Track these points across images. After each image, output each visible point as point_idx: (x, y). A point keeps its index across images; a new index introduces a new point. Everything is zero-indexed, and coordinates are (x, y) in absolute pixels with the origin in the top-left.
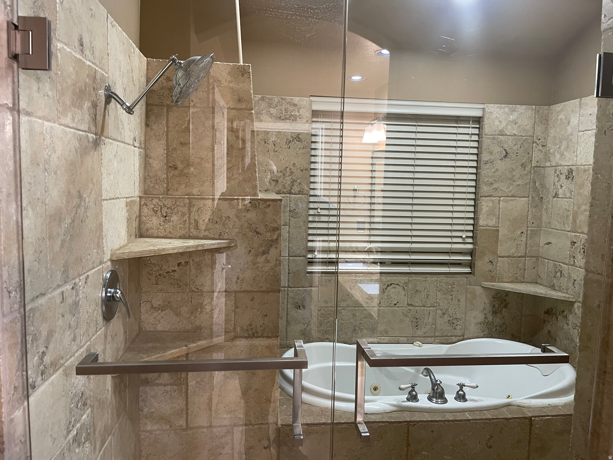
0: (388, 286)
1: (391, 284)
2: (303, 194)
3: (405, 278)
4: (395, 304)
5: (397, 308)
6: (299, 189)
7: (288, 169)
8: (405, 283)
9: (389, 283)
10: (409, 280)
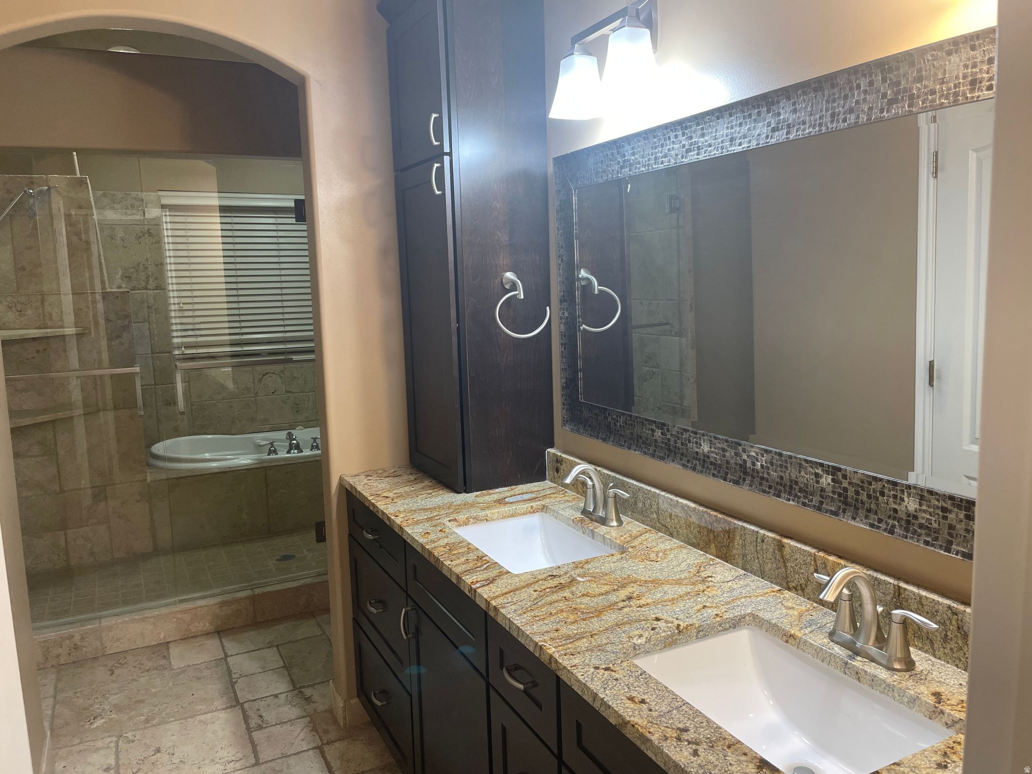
0: (264, 375)
1: (267, 374)
2: (161, 289)
3: (281, 367)
4: (273, 393)
5: (275, 396)
6: (156, 285)
7: (141, 264)
8: (281, 371)
9: (265, 373)
10: (285, 368)
